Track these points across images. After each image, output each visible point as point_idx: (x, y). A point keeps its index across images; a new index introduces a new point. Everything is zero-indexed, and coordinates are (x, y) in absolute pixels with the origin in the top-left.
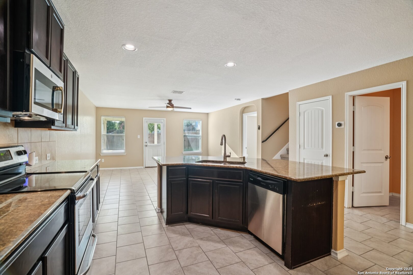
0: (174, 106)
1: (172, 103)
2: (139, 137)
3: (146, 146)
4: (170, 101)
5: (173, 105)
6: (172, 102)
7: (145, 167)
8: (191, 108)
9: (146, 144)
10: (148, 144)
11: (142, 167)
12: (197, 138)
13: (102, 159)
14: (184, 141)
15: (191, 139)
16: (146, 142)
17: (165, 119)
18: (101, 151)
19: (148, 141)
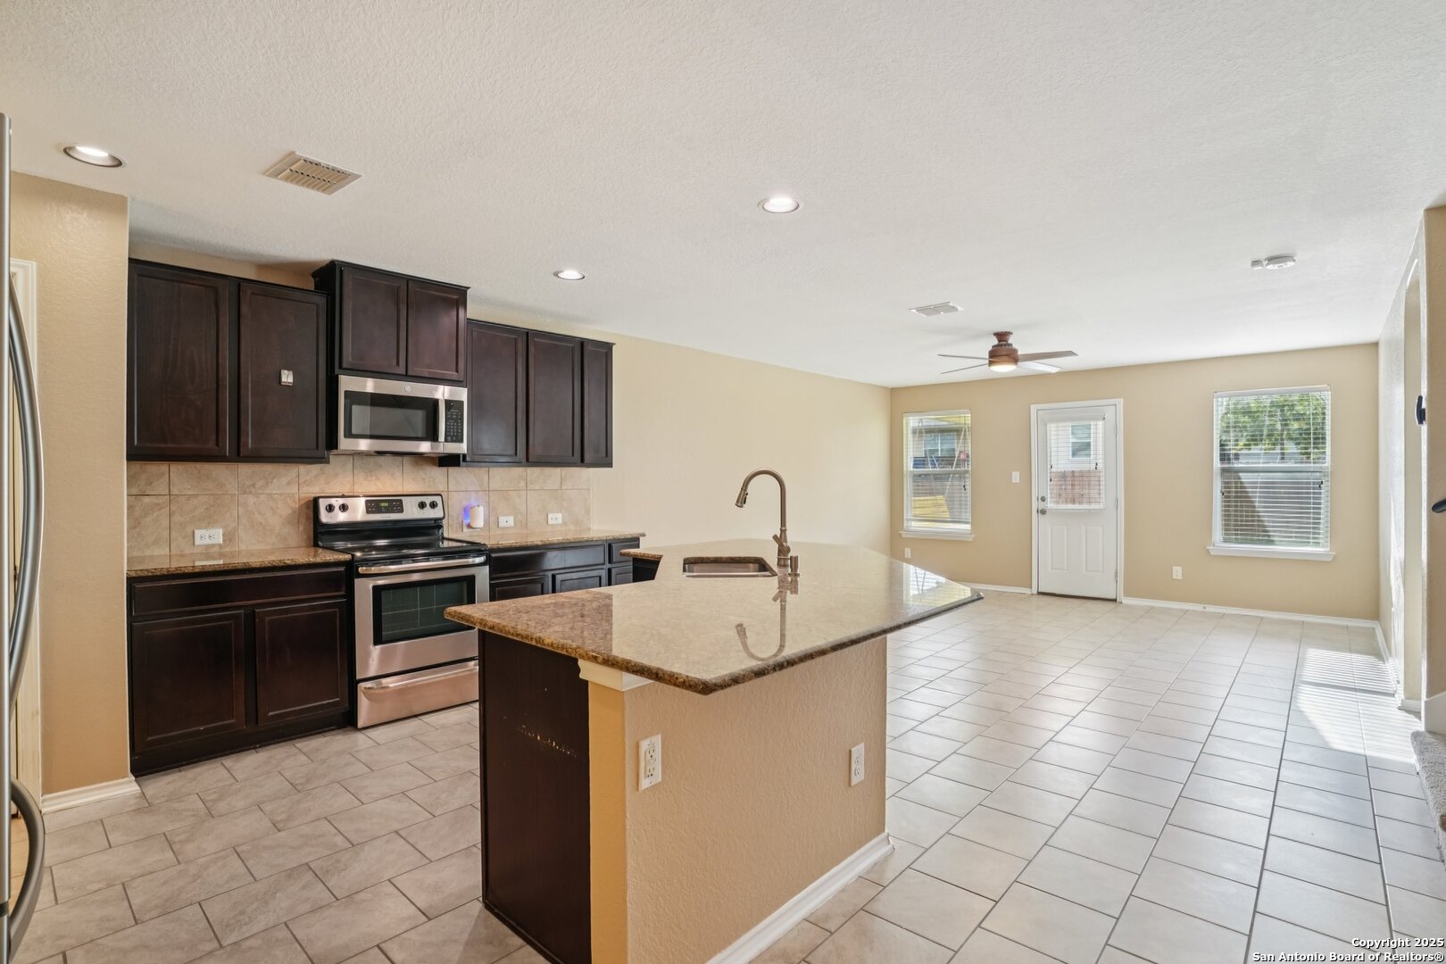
0: (1019, 353)
1: (1011, 345)
2: (1016, 477)
3: (1043, 512)
4: (1002, 336)
5: (1016, 351)
6: (1009, 342)
7: (1039, 593)
8: (1070, 353)
9: (1042, 505)
10: (1050, 505)
11: (1027, 591)
12: (1307, 483)
13: (906, 549)
14: (1219, 494)
15: (1261, 488)
16: (1043, 499)
17: (1122, 400)
18: (905, 524)
19: (1049, 495)
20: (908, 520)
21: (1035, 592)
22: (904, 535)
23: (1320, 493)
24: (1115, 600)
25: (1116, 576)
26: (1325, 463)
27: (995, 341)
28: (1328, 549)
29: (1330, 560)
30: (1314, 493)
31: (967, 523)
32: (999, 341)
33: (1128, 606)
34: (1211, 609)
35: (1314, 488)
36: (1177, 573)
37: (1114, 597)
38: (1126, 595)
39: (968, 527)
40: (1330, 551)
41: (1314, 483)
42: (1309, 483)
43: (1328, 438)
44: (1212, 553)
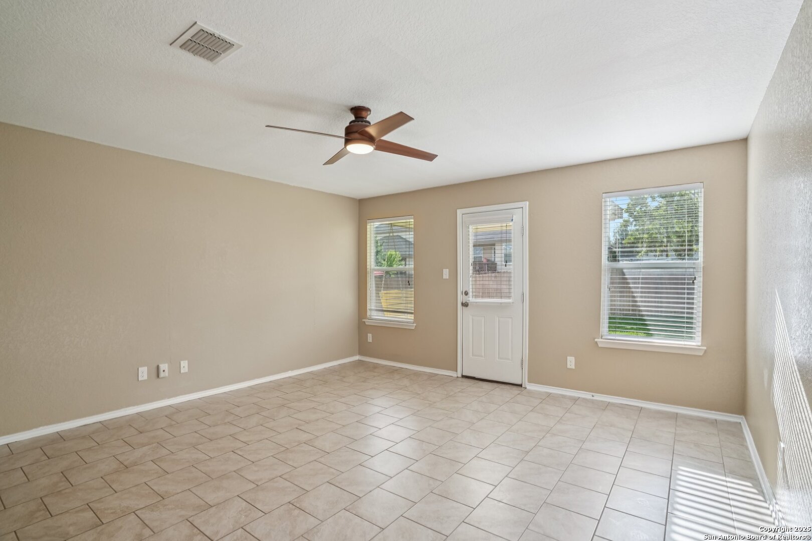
2: (446, 274)
3: (465, 305)
4: (359, 112)
6: (368, 119)
7: (463, 377)
9: (465, 299)
10: (471, 299)
11: (454, 374)
12: (682, 279)
13: (369, 334)
14: (607, 289)
15: (642, 283)
16: (466, 293)
17: (528, 203)
18: (368, 314)
19: (471, 290)
20: (371, 310)
21: (460, 375)
22: (368, 322)
23: (693, 289)
24: (521, 386)
25: (522, 364)
26: (698, 259)
27: (352, 118)
28: (699, 344)
29: (701, 354)
30: (688, 289)
31: (412, 313)
32: (356, 118)
33: (530, 392)
34: (599, 397)
35: (688, 284)
36: (571, 362)
37: (519, 382)
38: (530, 381)
39: (411, 317)
40: (702, 345)
41: (688, 279)
42: (684, 279)
43: (701, 239)
44: (600, 345)
